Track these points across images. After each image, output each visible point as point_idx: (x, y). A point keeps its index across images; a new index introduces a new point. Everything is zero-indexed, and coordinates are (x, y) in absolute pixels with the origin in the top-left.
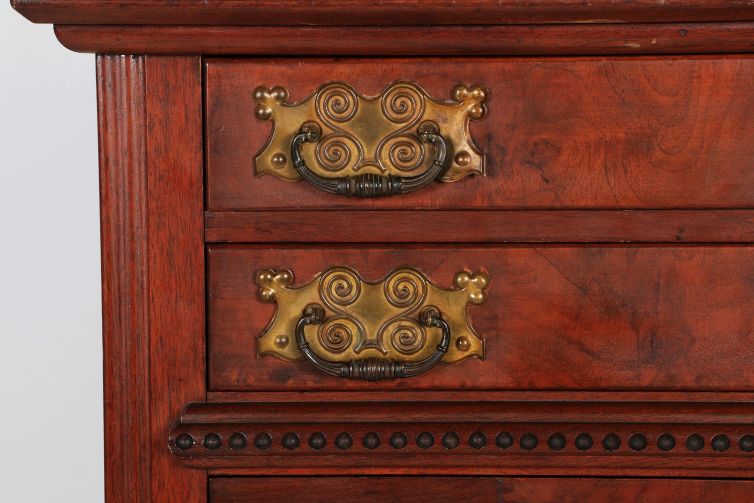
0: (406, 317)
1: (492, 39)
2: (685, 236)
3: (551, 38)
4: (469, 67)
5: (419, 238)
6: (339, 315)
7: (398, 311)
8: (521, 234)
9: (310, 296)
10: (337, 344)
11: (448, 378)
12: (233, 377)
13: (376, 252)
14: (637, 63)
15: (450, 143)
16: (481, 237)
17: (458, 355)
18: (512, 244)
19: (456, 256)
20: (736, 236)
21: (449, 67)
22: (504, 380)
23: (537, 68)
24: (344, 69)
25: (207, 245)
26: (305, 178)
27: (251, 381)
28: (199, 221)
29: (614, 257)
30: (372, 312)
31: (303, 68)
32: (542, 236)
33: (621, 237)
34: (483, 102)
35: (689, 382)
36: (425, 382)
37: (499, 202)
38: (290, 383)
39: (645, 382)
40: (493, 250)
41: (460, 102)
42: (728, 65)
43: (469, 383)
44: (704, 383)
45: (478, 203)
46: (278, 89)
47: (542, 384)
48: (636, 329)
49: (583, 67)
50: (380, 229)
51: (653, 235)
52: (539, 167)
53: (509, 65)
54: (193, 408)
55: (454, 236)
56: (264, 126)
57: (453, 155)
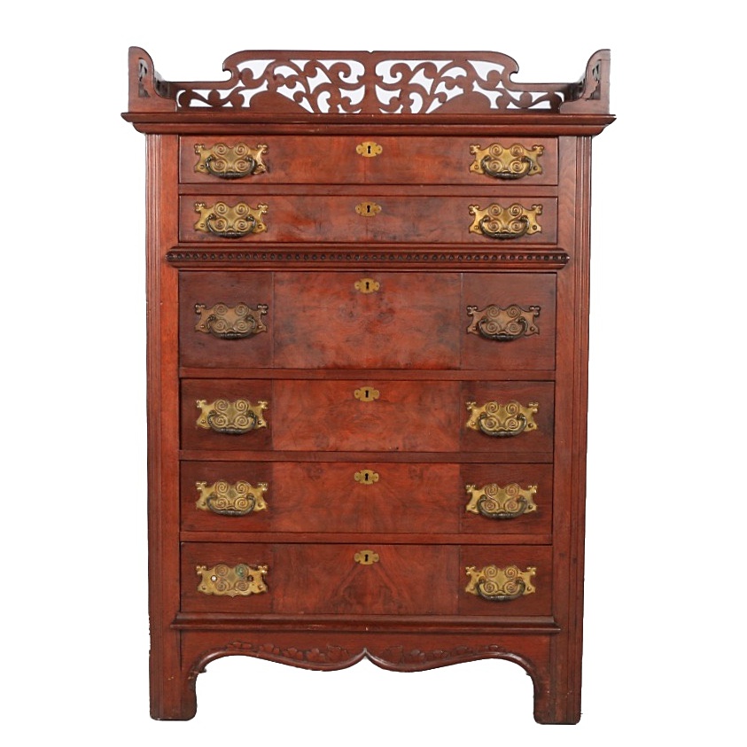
0: (242, 218)
1: (269, 128)
2: (331, 193)
3: (287, 128)
4: (262, 138)
5: (247, 193)
6: (221, 217)
7: (239, 216)
8: (279, 192)
9: (211, 211)
10: (220, 227)
11: (256, 238)
12: (187, 238)
13: (233, 197)
14: (314, 138)
15: (256, 162)
16: (266, 193)
17: (259, 231)
18: (276, 195)
19: (258, 199)
20: (346, 193)
21: (256, 138)
22: (273, 239)
23: (283, 139)
24: (223, 139)
25: (179, 195)
26: (210, 172)
27: (193, 239)
28: (177, 187)
29: (308, 199)
30: (231, 216)
31: (210, 138)
32: (286, 193)
33: (311, 193)
34: (266, 149)
35: (331, 240)
36: (248, 240)
37: (271, 181)
38: (205, 240)
39: (318, 240)
40: (270, 197)
41: (259, 149)
42: (342, 139)
43: (263, 240)
44: (336, 240)
45: (265, 182)
46: (202, 145)
47: (285, 240)
48: (315, 222)
49: (298, 139)
50: (234, 190)
51: (321, 193)
52: (284, 170)
53: (274, 138)
54: (174, 248)
55: (257, 193)
56: (198, 157)
57: (256, 165)
